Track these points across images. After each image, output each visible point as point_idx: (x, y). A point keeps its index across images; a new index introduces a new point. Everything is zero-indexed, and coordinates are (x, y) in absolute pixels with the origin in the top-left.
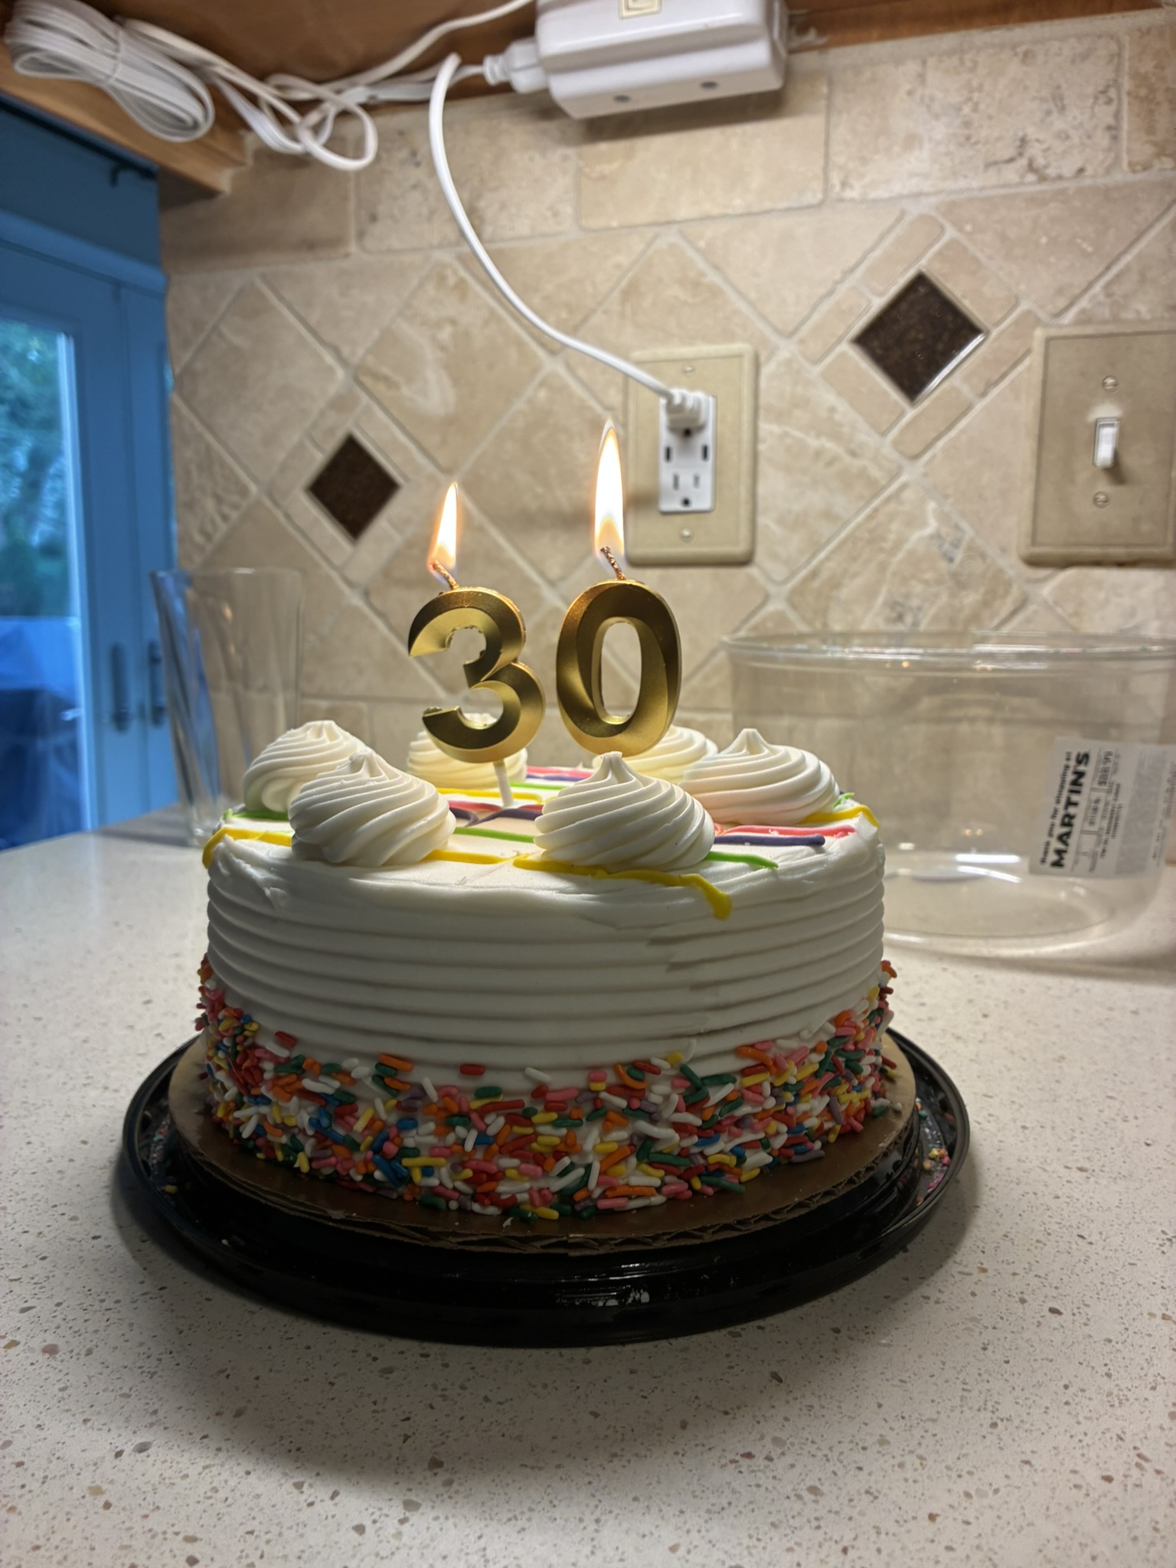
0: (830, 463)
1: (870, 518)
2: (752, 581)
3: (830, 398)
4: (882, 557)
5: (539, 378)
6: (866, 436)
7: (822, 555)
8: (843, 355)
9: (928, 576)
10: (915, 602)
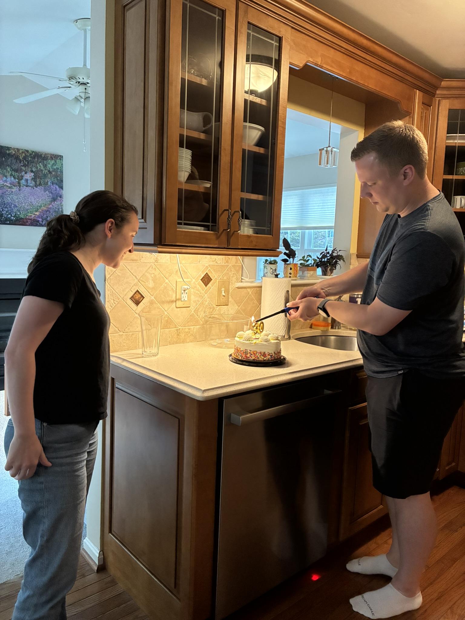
0: (198, 294)
1: (202, 301)
2: (190, 309)
3: (198, 286)
4: (203, 306)
5: (165, 282)
6: (202, 291)
7: (197, 306)
8: (199, 281)
9: (207, 308)
10: (206, 311)
